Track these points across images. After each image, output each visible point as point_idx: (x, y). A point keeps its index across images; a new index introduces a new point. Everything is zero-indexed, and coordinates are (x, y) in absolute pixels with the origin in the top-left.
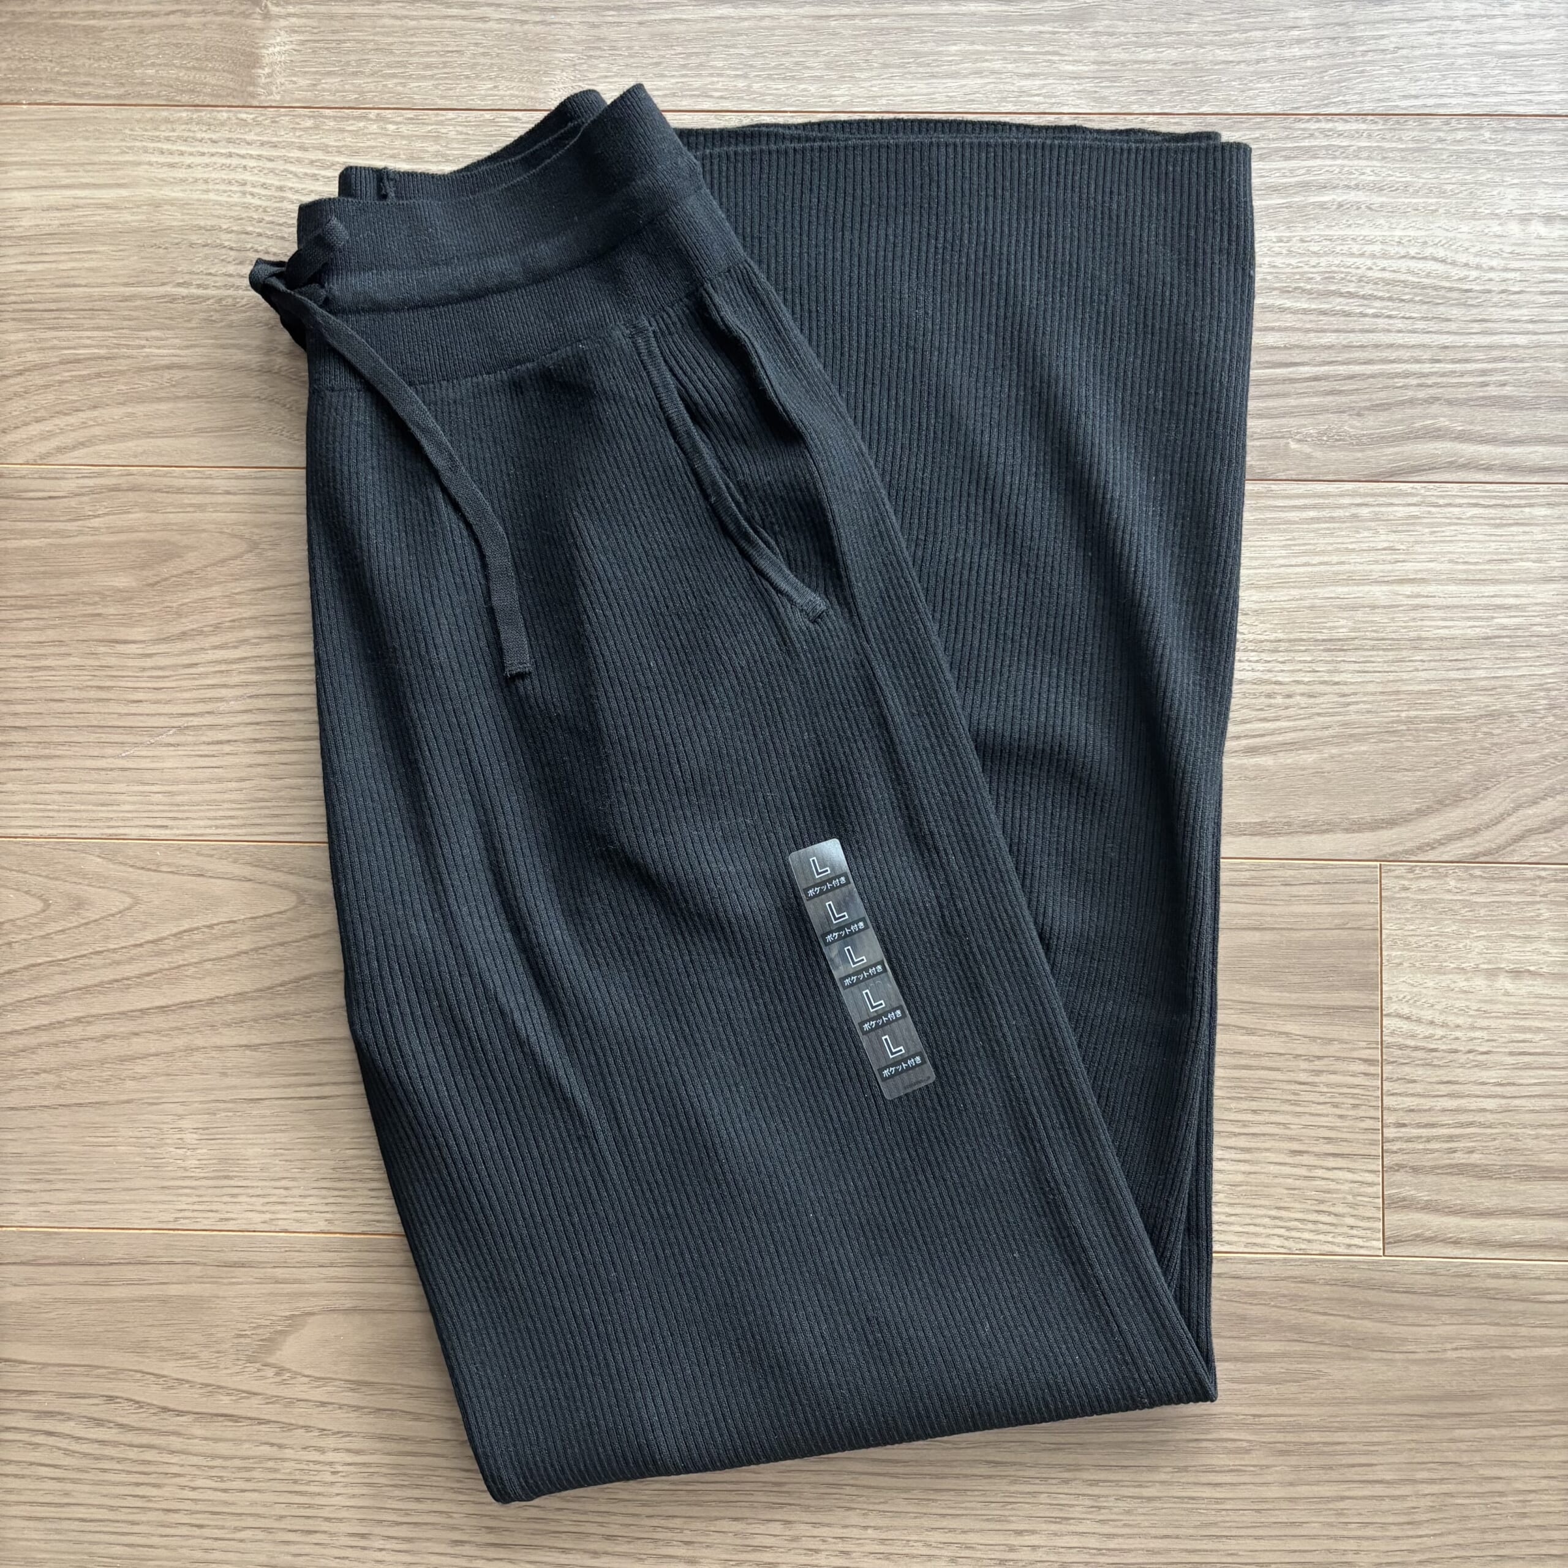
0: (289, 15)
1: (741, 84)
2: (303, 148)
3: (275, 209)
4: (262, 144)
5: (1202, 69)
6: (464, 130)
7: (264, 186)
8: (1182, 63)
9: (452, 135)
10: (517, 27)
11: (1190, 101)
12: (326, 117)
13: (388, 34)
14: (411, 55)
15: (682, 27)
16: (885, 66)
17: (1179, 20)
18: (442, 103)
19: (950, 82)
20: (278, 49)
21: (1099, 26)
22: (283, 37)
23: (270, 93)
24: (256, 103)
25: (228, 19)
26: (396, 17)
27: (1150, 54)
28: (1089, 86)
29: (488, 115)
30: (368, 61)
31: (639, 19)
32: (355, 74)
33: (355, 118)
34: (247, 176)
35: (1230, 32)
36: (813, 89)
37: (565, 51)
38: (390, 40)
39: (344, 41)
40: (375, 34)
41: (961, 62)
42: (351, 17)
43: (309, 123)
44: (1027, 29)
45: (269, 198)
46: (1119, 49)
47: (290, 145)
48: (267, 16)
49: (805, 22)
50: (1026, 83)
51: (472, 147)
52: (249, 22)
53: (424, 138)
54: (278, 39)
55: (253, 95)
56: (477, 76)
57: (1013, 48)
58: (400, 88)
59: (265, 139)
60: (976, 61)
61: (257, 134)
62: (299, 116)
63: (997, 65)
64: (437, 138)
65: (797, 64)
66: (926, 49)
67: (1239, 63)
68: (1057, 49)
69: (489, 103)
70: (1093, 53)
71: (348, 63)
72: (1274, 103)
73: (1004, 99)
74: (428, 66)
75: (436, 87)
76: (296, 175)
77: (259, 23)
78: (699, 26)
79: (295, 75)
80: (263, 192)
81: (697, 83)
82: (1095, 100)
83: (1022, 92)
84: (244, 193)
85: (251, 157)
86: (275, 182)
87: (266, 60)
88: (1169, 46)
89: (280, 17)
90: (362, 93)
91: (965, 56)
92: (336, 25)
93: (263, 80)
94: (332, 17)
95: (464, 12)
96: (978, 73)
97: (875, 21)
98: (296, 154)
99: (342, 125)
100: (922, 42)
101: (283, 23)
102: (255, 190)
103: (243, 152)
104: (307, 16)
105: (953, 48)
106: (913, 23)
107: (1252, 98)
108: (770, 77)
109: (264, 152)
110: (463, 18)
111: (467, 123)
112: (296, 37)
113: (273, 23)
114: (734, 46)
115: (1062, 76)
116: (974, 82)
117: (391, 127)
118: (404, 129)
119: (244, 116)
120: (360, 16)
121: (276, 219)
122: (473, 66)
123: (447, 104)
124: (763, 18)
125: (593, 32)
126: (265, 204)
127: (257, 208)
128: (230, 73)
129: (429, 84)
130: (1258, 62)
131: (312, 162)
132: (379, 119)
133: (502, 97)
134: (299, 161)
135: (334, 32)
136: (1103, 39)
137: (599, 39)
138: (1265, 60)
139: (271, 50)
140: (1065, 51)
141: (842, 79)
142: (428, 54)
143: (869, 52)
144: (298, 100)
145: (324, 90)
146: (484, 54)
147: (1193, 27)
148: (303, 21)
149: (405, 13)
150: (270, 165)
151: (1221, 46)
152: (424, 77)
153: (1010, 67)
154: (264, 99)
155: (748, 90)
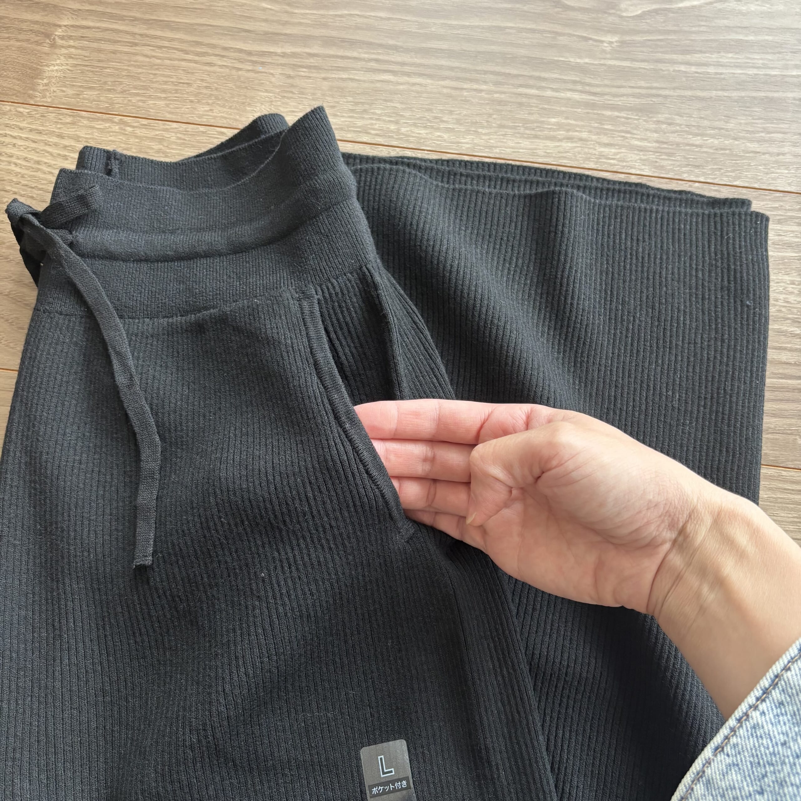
0: (70, 46)
1: (393, 127)
2: (61, 136)
3: (30, 176)
4: (31, 130)
5: (736, 155)
6: (182, 136)
7: (25, 159)
8: (722, 149)
9: (173, 139)
10: (234, 72)
11: (727, 176)
12: (82, 117)
13: (139, 67)
14: (153, 82)
15: (355, 84)
16: (501, 126)
17: (719, 120)
18: (169, 116)
19: (549, 143)
20: (56, 68)
21: (661, 117)
22: (62, 60)
23: (44, 97)
24: (33, 103)
25: (25, 44)
26: (146, 56)
27: (698, 140)
28: (652, 157)
29: (202, 129)
30: (121, 83)
31: (323, 75)
32: (109, 90)
33: (103, 120)
34: (14, 151)
35: (758, 132)
36: (446, 136)
37: (267, 91)
38: (140, 70)
39: (106, 68)
40: (128, 66)
41: (558, 130)
42: (114, 52)
43: (69, 120)
44: (608, 113)
45: (27, 168)
46: (676, 135)
47: (52, 133)
48: (53, 45)
49: (445, 91)
50: (605, 150)
51: (186, 149)
52: (39, 48)
53: (152, 139)
54: (58, 62)
55: (31, 97)
56: (199, 102)
57: (596, 125)
58: (141, 104)
59: (34, 127)
60: (568, 131)
61: (28, 123)
62: (62, 114)
63: (584, 135)
64: (161, 140)
65: (436, 118)
66: (532, 118)
67: (764, 154)
68: (629, 129)
69: (204, 120)
70: (656, 135)
71: (105, 83)
72: (790, 184)
73: (588, 159)
74: (164, 91)
75: (167, 105)
76: (51, 154)
77: (46, 49)
78: (366, 85)
79: (65, 86)
80: (24, 163)
81: (360, 123)
82: (656, 167)
83: (601, 156)
84: (10, 163)
85: (21, 138)
86: (34, 157)
87: (47, 74)
88: (713, 136)
89: (63, 47)
90: (112, 104)
91: (560, 126)
92: (102, 56)
93: (41, 87)
94: (100, 51)
95: (197, 58)
96: (570, 139)
97: (496, 95)
98: (55, 140)
99: (93, 124)
100: (529, 114)
101: (64, 51)
102: (19, 162)
103: (16, 134)
104: (82, 48)
105: (553, 120)
106: (524, 100)
107: (773, 179)
108: (415, 125)
109: (32, 136)
110: (196, 62)
111: (186, 132)
112: (71, 61)
113: (57, 51)
114: (391, 101)
115: (632, 148)
116: (567, 145)
117: (129, 129)
118: (138, 132)
119: (21, 110)
120: (121, 52)
121: (30, 183)
122: (196, 95)
123: (174, 118)
124: (414, 84)
125: (290, 81)
126: (24, 171)
127: (17, 174)
128: (19, 80)
129: (162, 103)
130: (778, 154)
131: (65, 147)
132: (121, 122)
133: (215, 117)
134: (56, 145)
135: (99, 61)
136: (664, 126)
137: (292, 86)
138: (784, 154)
139: (52, 68)
140: (635, 132)
141: (468, 132)
142: (166, 83)
143: (490, 115)
144: (64, 104)
145: (84, 99)
146: (206, 87)
147: (730, 126)
148: (80, 51)
149: (154, 54)
150: (34, 145)
151: (751, 141)
152: (160, 98)
153: (594, 137)
154: (38, 100)
155: (398, 132)
